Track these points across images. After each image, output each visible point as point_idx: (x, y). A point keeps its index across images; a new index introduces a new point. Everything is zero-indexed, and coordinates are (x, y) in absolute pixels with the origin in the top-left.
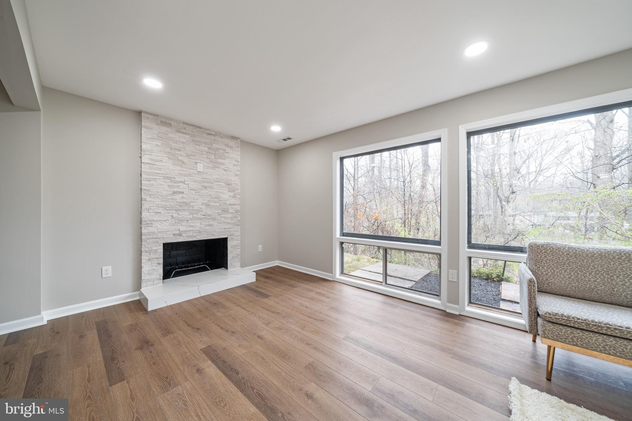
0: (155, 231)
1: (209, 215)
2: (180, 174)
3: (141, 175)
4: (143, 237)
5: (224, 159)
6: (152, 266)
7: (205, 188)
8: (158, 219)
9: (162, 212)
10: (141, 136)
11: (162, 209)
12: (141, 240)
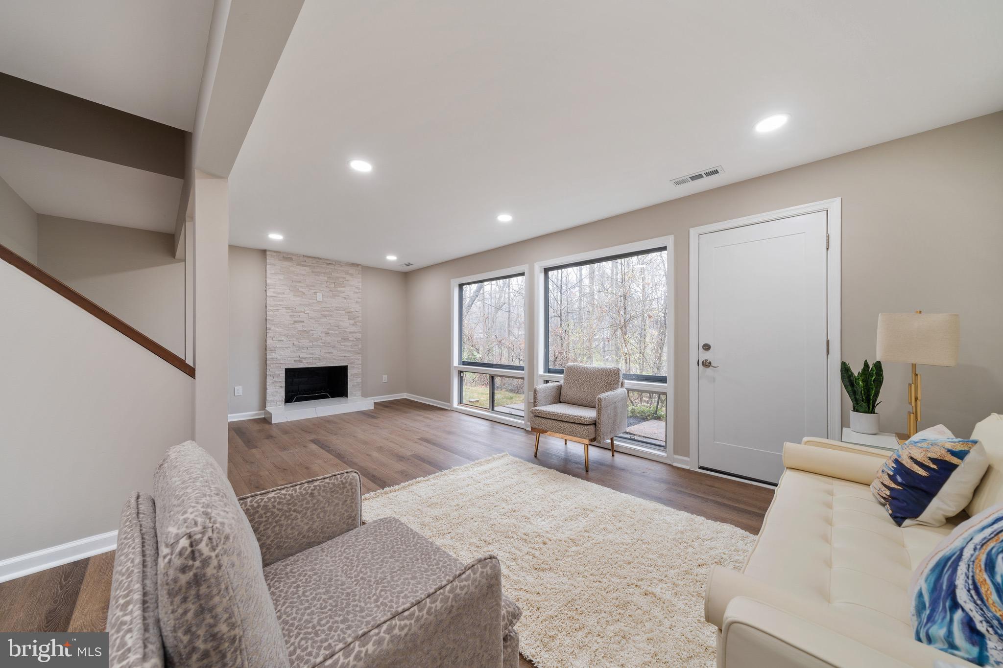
0: (279, 357)
1: (329, 343)
2: (300, 304)
3: (266, 307)
4: (268, 362)
5: (344, 287)
6: (276, 389)
7: (325, 316)
8: (281, 346)
9: (284, 339)
10: (266, 272)
11: (284, 337)
12: (266, 365)
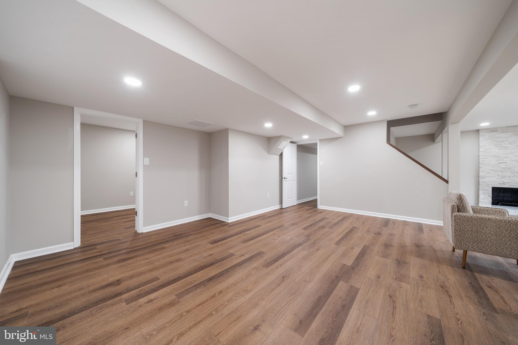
3: (479, 157)
6: (485, 196)
8: (489, 175)
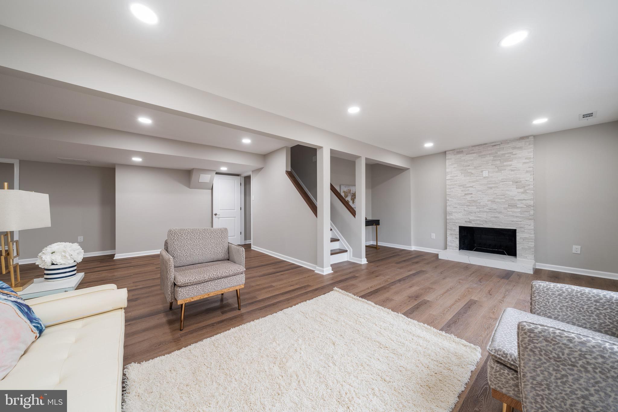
1: (495, 209)
5: (510, 161)
7: (491, 188)
9: (458, 207)
11: (458, 205)
